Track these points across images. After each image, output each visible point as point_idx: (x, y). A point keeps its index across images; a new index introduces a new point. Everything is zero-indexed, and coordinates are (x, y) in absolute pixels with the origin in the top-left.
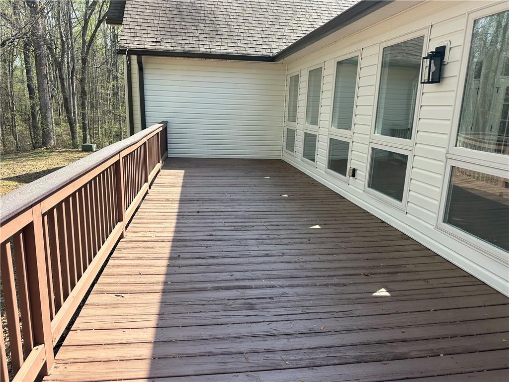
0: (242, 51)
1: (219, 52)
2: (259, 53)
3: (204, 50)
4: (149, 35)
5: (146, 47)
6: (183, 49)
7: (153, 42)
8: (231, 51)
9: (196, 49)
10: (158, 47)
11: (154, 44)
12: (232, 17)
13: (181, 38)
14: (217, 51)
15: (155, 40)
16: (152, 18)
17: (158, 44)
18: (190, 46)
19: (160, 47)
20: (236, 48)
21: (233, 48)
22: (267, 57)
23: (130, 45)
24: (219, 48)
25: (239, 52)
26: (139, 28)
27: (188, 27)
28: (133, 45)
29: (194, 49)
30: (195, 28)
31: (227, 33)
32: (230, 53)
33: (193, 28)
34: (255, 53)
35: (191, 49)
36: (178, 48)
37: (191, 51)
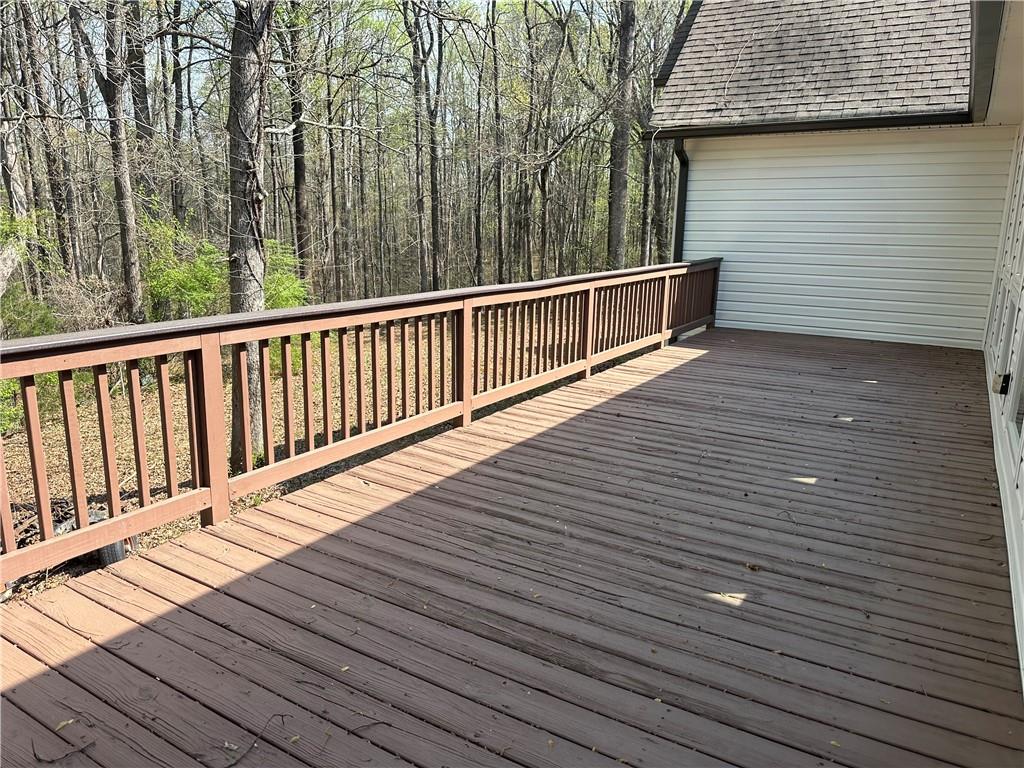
0: (895, 107)
1: (836, 116)
2: (935, 107)
3: (806, 114)
4: (706, 99)
5: (695, 122)
6: (762, 117)
7: (709, 111)
8: (866, 109)
9: (788, 115)
10: (716, 119)
11: (710, 114)
12: (896, 35)
13: (765, 96)
14: (833, 113)
15: (714, 107)
16: (722, 65)
17: (717, 114)
18: (779, 110)
19: (718, 119)
20: (881, 103)
21: (874, 104)
22: (952, 114)
23: (666, 122)
24: (840, 106)
25: (884, 109)
26: (693, 87)
27: (787, 73)
28: (672, 122)
29: (784, 116)
30: (801, 72)
31: (870, 73)
32: (862, 114)
33: (797, 72)
34: (925, 108)
35: (779, 116)
36: (753, 117)
37: (777, 119)
